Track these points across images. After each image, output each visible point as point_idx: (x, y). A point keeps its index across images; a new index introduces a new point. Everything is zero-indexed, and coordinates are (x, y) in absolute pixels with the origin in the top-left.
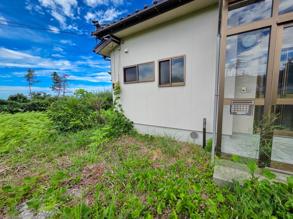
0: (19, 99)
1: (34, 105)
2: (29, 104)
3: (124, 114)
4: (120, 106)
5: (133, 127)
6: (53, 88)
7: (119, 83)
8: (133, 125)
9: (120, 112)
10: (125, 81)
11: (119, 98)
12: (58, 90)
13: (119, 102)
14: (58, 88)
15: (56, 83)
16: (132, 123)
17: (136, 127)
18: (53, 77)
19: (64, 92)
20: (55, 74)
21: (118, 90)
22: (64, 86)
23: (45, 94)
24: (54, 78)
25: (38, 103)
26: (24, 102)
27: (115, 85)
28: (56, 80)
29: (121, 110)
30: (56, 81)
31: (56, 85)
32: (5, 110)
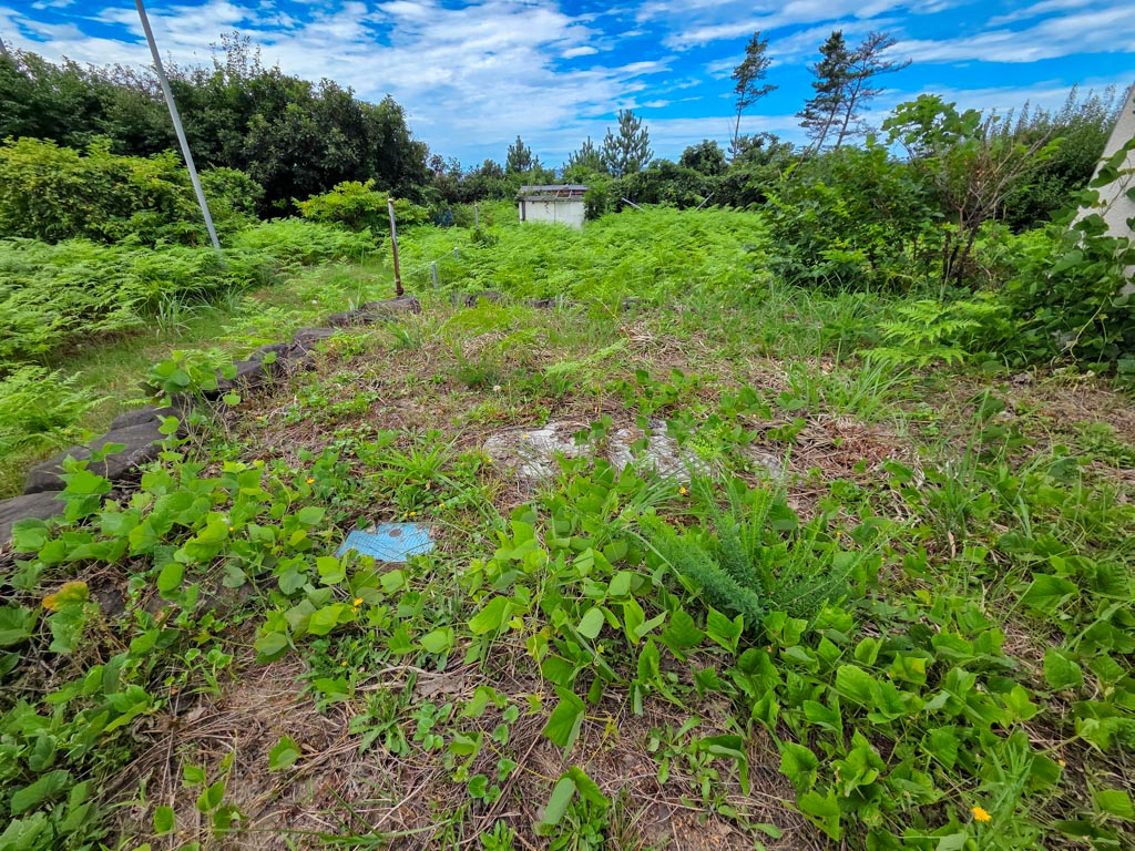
0: (703, 160)
2: (723, 179)
14: (824, 115)
15: (825, 89)
18: (823, 59)
25: (747, 177)
26: (712, 172)
30: (825, 81)
31: (823, 101)
32: (669, 197)
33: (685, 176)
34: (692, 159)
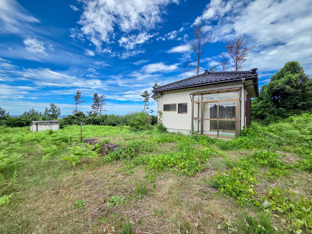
0: (81, 115)
1: (90, 120)
2: (87, 119)
3: (163, 124)
8: (167, 129)
10: (164, 110)
11: (161, 117)
12: (97, 108)
13: (161, 119)
15: (96, 103)
16: (167, 128)
17: (168, 130)
19: (101, 111)
20: (96, 95)
21: (161, 114)
22: (101, 105)
23: (95, 112)
27: (160, 112)
28: (96, 100)
31: (96, 105)
33: (78, 119)
34: (77, 115)
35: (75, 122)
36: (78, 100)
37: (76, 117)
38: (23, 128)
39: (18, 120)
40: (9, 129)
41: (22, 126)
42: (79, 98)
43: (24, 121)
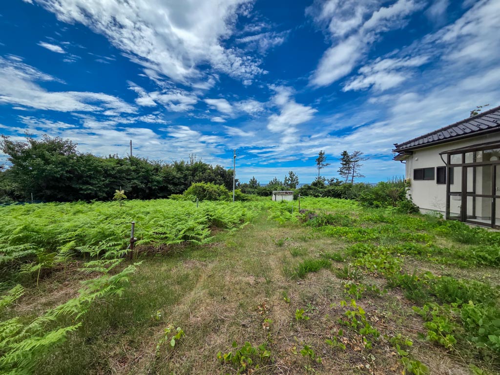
0: (318, 185)
1: (329, 191)
2: (325, 190)
3: (412, 201)
4: (410, 195)
5: (419, 210)
6: (341, 171)
7: (410, 180)
9: (409, 199)
11: (409, 189)
12: (346, 173)
13: (409, 192)
14: (346, 171)
15: (345, 165)
16: (418, 207)
17: (421, 210)
18: (342, 157)
19: (353, 176)
20: (345, 154)
21: (409, 184)
22: (354, 167)
23: (337, 180)
24: (344, 158)
25: (333, 190)
26: (322, 188)
27: (407, 181)
28: (345, 161)
29: (411, 198)
30: (344, 163)
31: (345, 168)
32: (311, 194)
33: (315, 189)
34: (315, 184)
35: (311, 193)
36: (321, 163)
37: (313, 187)
38: (267, 198)
39: (264, 190)
40: (259, 197)
41: (267, 196)
42: (321, 161)
43: (268, 190)
